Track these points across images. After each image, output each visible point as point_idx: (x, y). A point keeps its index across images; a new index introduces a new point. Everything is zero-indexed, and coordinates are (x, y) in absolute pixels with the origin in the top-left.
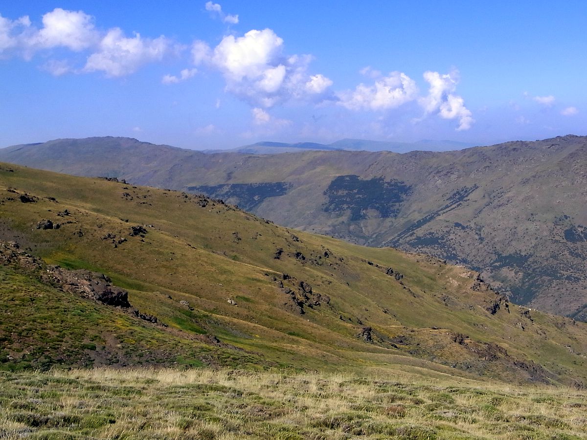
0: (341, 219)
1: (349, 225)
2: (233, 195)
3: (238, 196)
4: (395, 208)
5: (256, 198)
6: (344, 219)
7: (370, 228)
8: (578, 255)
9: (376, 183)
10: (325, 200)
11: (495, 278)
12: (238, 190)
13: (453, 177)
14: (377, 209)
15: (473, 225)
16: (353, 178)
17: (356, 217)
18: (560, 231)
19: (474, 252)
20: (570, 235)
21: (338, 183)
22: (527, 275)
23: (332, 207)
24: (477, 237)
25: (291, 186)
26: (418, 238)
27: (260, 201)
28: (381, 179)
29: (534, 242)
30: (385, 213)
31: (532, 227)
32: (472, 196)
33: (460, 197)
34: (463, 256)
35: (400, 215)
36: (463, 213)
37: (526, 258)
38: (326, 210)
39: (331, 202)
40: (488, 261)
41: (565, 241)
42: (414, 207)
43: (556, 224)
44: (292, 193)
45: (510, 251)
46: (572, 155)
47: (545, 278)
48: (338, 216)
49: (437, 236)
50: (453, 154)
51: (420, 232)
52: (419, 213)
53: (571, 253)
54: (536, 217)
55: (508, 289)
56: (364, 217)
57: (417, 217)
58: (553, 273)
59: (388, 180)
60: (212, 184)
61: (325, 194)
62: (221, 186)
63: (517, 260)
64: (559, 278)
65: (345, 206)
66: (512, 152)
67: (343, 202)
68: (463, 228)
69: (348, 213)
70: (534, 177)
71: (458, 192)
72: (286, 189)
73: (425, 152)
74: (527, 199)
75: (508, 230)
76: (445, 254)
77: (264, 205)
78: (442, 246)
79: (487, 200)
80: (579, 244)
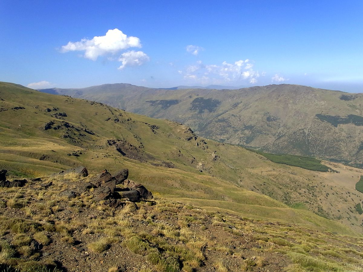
0: (195, 113)
1: (198, 115)
2: (160, 104)
3: (162, 104)
4: (214, 109)
5: (168, 105)
6: (196, 112)
7: (205, 116)
8: (270, 126)
9: (209, 100)
10: (191, 106)
11: (242, 134)
12: (162, 102)
13: (235, 98)
14: (208, 109)
15: (238, 115)
16: (202, 98)
17: (201, 112)
18: (265, 118)
19: (237, 125)
20: (269, 119)
21: (196, 100)
22: (253, 133)
23: (193, 109)
24: (239, 119)
25: (181, 101)
26: (219, 119)
27: (169, 106)
28: (211, 99)
29: (256, 121)
30: (211, 111)
31: (256, 116)
32: (240, 105)
33: (236, 105)
34: (233, 126)
35: (215, 112)
36: (235, 111)
37: (253, 127)
38: (191, 110)
39: (193, 107)
40: (241, 128)
41: (266, 121)
42: (221, 109)
43: (264, 115)
44: (180, 103)
45: (249, 124)
46: (273, 91)
47: (258, 134)
48: (194, 112)
49: (225, 119)
50: (236, 90)
51: (220, 118)
52: (222, 111)
53: (268, 125)
54: (258, 113)
55: (246, 137)
56: (203, 112)
57: (221, 112)
58: (260, 132)
59: (213, 99)
60: (154, 100)
61: (191, 104)
62: (157, 101)
63: (250, 128)
64: (262, 134)
65: (197, 108)
66: (255, 90)
67: (197, 107)
68: (235, 116)
69: (198, 110)
70: (260, 99)
71: (235, 104)
72: (178, 102)
73: (227, 90)
74: (256, 106)
75: (249, 117)
76: (227, 125)
77: (170, 107)
78: (227, 122)
79: (244, 106)
80: (271, 122)
